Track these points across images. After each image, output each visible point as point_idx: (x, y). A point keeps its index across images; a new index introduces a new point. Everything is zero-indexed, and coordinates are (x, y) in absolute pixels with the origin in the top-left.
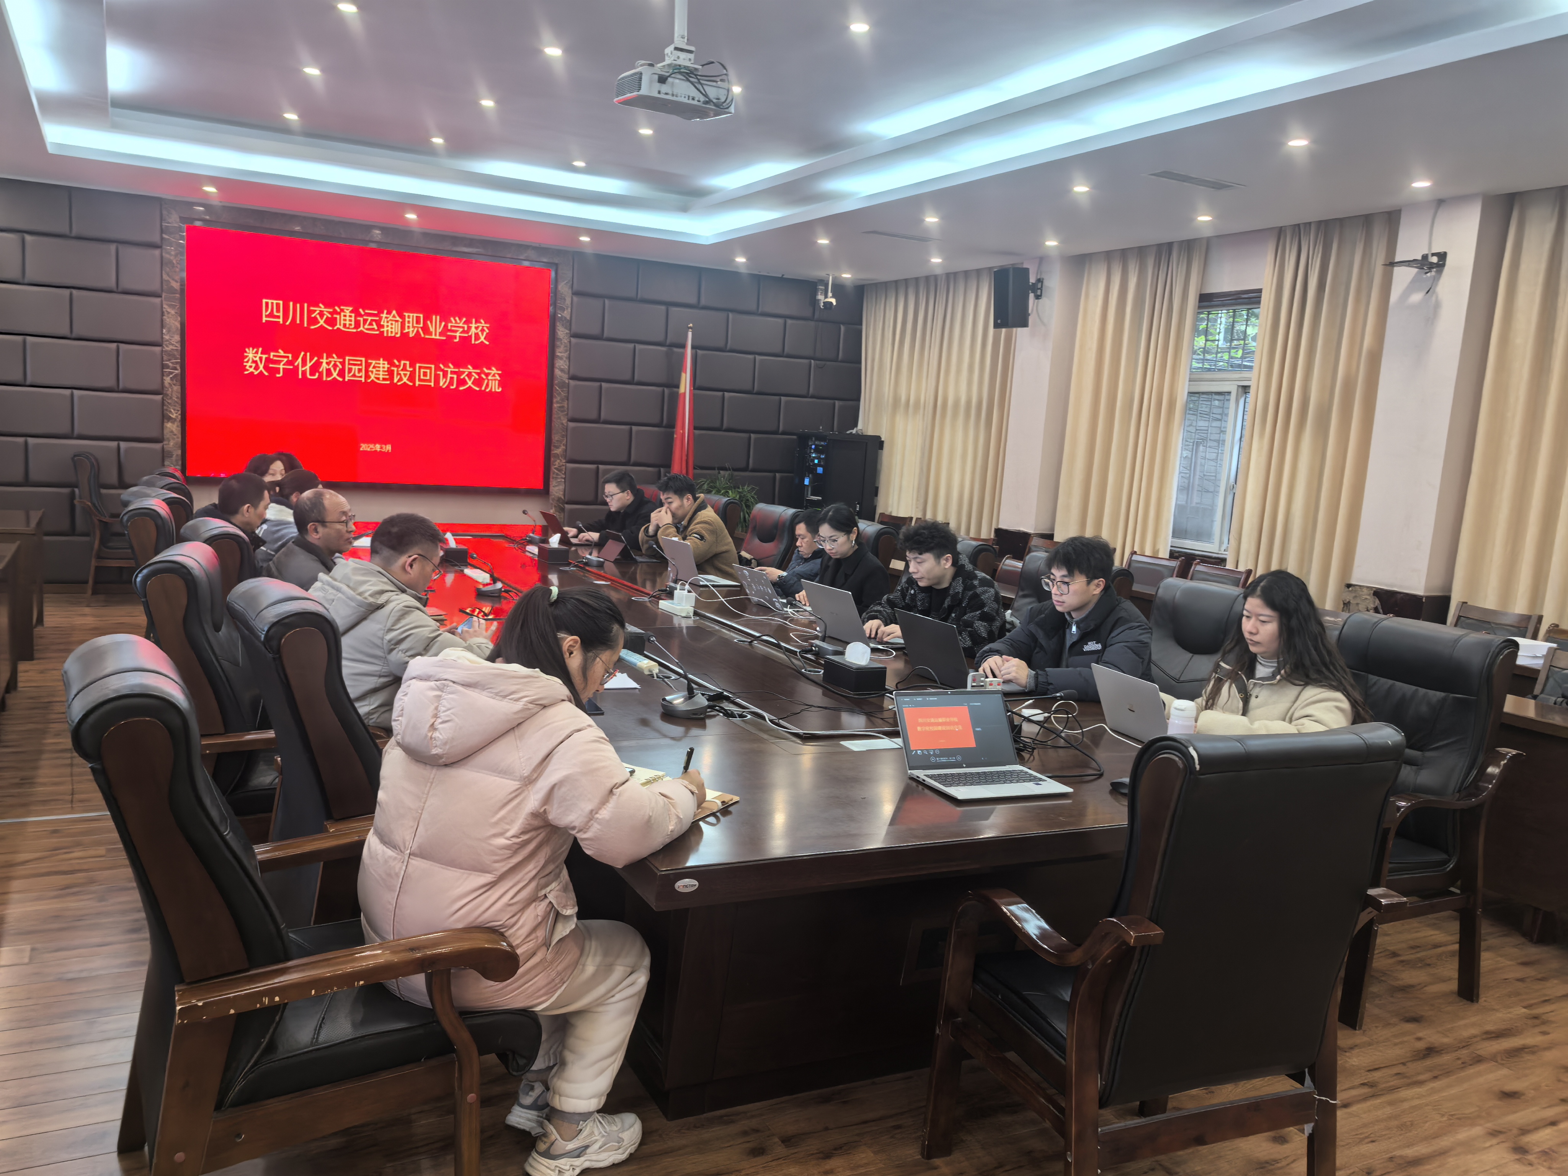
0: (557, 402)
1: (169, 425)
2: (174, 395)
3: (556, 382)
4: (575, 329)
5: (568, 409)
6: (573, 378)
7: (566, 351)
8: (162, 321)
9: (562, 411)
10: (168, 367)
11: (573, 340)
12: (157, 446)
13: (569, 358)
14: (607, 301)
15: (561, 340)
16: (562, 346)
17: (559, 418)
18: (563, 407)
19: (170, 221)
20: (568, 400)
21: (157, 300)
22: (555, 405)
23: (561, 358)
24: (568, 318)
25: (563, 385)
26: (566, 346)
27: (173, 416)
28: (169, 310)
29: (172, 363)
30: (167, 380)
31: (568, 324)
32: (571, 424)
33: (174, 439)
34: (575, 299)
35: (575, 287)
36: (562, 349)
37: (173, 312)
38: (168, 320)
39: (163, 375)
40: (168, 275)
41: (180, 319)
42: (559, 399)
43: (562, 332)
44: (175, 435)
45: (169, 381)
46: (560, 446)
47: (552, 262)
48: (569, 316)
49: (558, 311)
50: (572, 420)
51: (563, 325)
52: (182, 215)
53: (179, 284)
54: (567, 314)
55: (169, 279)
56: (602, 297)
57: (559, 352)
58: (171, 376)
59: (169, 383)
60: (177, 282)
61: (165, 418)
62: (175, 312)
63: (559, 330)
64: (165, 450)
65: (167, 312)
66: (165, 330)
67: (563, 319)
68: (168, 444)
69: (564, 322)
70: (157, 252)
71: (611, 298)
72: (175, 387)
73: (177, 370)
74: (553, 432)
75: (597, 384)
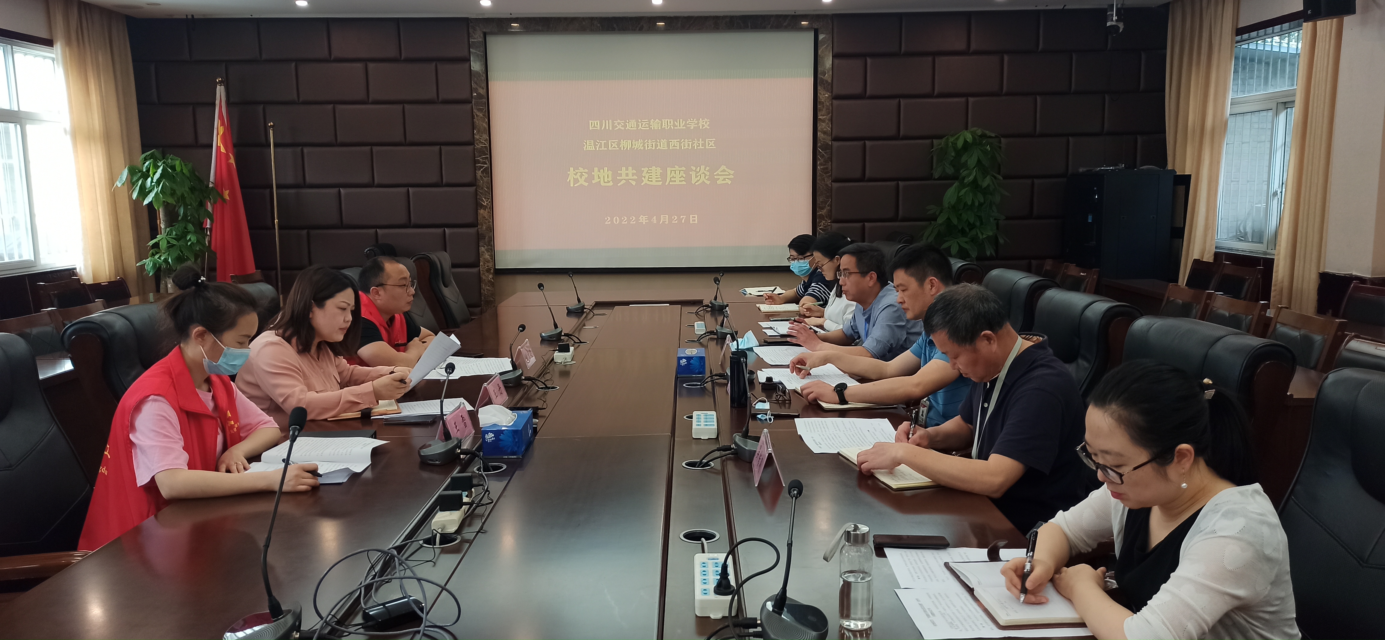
0: (821, 164)
1: (481, 211)
2: (484, 185)
3: (819, 144)
4: (836, 91)
5: (831, 170)
6: (836, 139)
7: (829, 114)
8: (473, 123)
9: (826, 173)
10: (479, 162)
11: (835, 102)
12: (472, 230)
13: (831, 120)
14: (869, 60)
15: (823, 103)
16: (824, 109)
17: (824, 180)
18: (827, 168)
19: (476, 37)
20: (831, 162)
21: (469, 106)
22: (818, 167)
23: (823, 121)
24: (830, 81)
25: (826, 147)
26: (826, 109)
27: (485, 204)
28: (478, 114)
29: (482, 158)
30: (479, 173)
31: (830, 87)
32: (836, 185)
33: (485, 223)
34: (836, 61)
35: (837, 51)
36: (823, 112)
37: (481, 115)
38: (477, 122)
39: (475, 170)
40: (476, 83)
41: (487, 120)
42: (822, 161)
43: (824, 96)
44: (486, 220)
45: (480, 174)
46: (825, 207)
47: (812, 28)
48: (831, 79)
49: (819, 76)
50: (836, 180)
51: (824, 88)
52: (484, 30)
53: (485, 90)
54: (828, 77)
55: (477, 87)
56: (863, 56)
57: (821, 116)
58: (482, 170)
59: (480, 176)
60: (483, 88)
61: (478, 205)
62: (483, 115)
63: (821, 94)
64: (480, 233)
65: (477, 115)
66: (475, 131)
67: (825, 82)
68: (482, 228)
69: (826, 85)
70: (467, 65)
71: (873, 55)
72: (485, 179)
73: (486, 164)
74: (818, 194)
75: (860, 143)
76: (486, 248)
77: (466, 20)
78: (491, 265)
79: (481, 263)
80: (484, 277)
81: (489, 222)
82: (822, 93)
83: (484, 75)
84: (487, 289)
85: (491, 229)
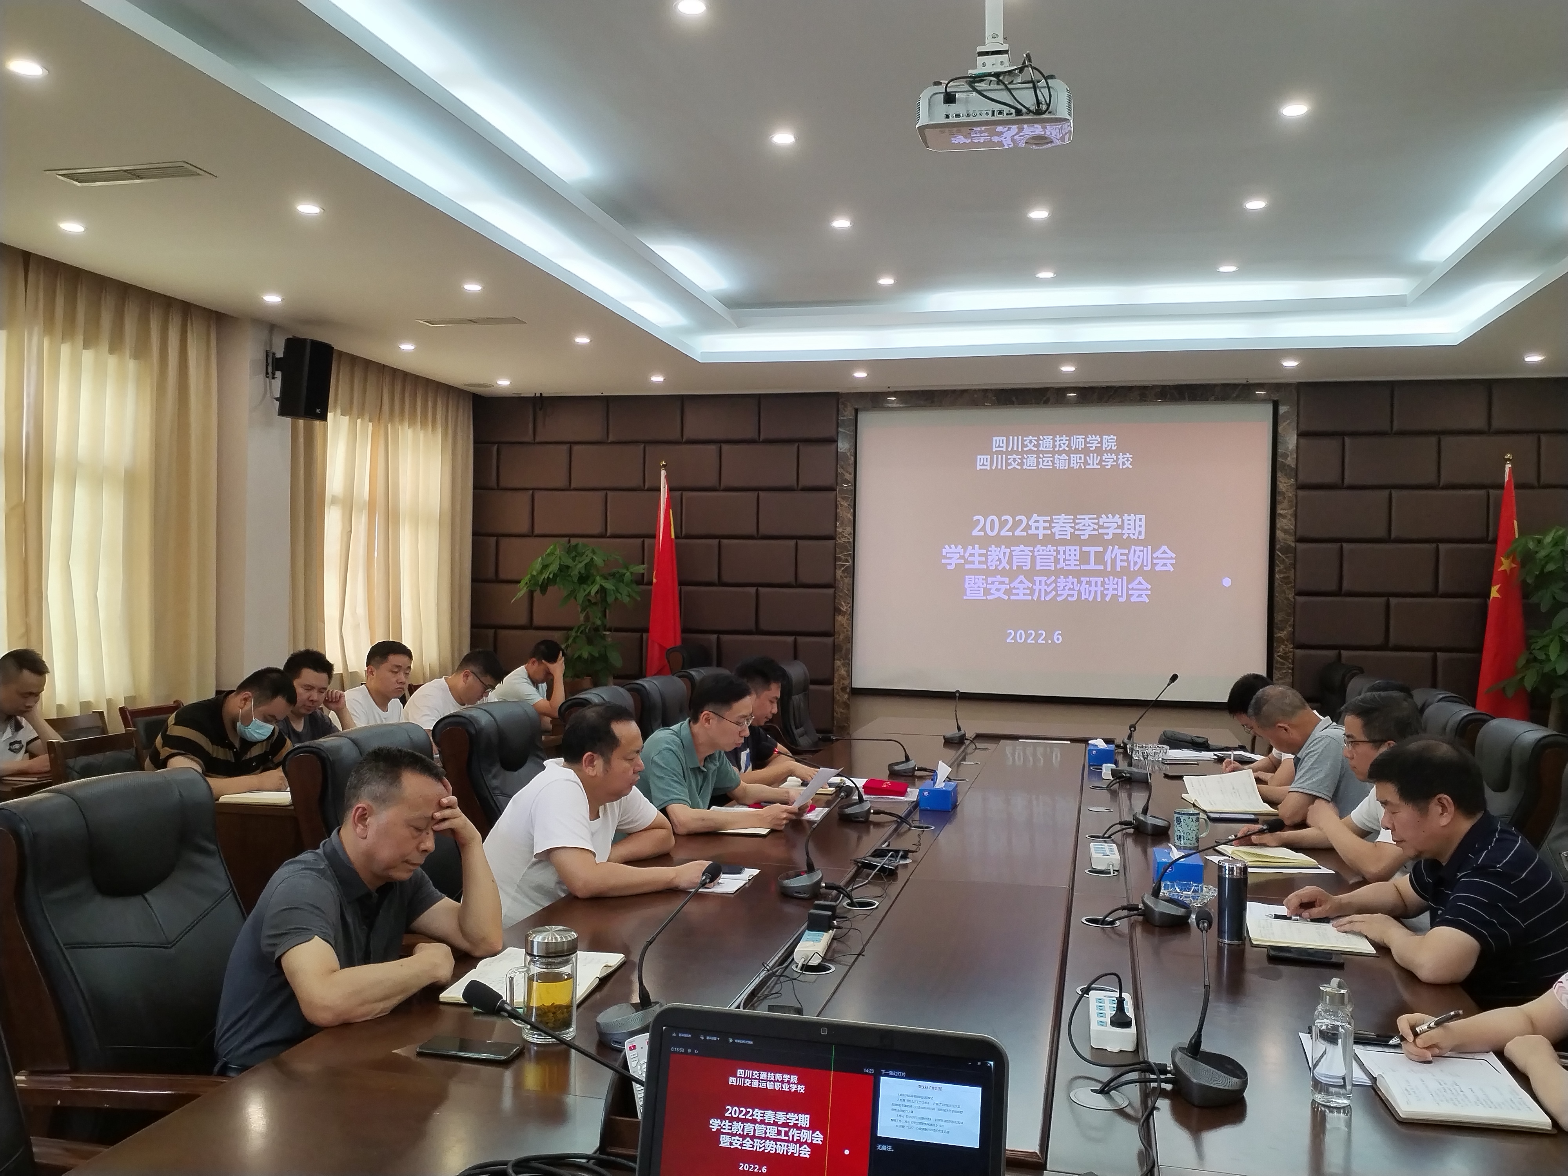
0: (1280, 572)
1: (839, 618)
2: (845, 587)
3: (1278, 546)
4: (1302, 478)
5: (1295, 580)
6: (1301, 540)
7: (1291, 507)
8: (836, 514)
9: (1286, 584)
10: (840, 559)
11: (1301, 493)
12: (829, 640)
13: (1295, 516)
14: (1347, 440)
15: (1284, 493)
16: (1286, 501)
17: (1284, 592)
18: (1288, 577)
19: (846, 414)
20: (1295, 569)
21: (832, 495)
22: (1277, 576)
23: (1284, 516)
24: (1293, 465)
25: (1287, 550)
26: (1289, 501)
27: (844, 610)
28: (842, 503)
29: (844, 555)
30: (839, 573)
31: (1293, 474)
32: (1300, 599)
33: (843, 632)
34: (1303, 441)
35: (1303, 427)
36: (1285, 504)
37: (846, 505)
38: (841, 513)
39: (835, 569)
40: (842, 467)
41: (852, 510)
42: (1282, 568)
43: (1285, 484)
44: (845, 628)
45: (841, 574)
46: (1286, 627)
47: (1270, 400)
48: (1295, 463)
49: (1280, 459)
50: (1300, 593)
51: (1286, 475)
52: (856, 407)
53: (852, 476)
54: (1291, 461)
55: (842, 471)
56: (1341, 435)
57: (1282, 509)
58: (843, 569)
59: (841, 576)
60: (850, 474)
61: (837, 611)
62: (849, 505)
63: (1281, 482)
64: (836, 644)
65: (841, 505)
66: (838, 523)
67: (1286, 467)
68: (838, 638)
69: (1288, 471)
70: (833, 446)
71: (1353, 434)
72: (846, 580)
73: (848, 562)
74: (1276, 609)
75: (1336, 546)
76: (842, 661)
77: (836, 395)
78: (846, 682)
79: (836, 680)
80: (838, 698)
81: (847, 631)
82: (1283, 481)
83: (853, 458)
84: (841, 712)
85: (850, 640)
